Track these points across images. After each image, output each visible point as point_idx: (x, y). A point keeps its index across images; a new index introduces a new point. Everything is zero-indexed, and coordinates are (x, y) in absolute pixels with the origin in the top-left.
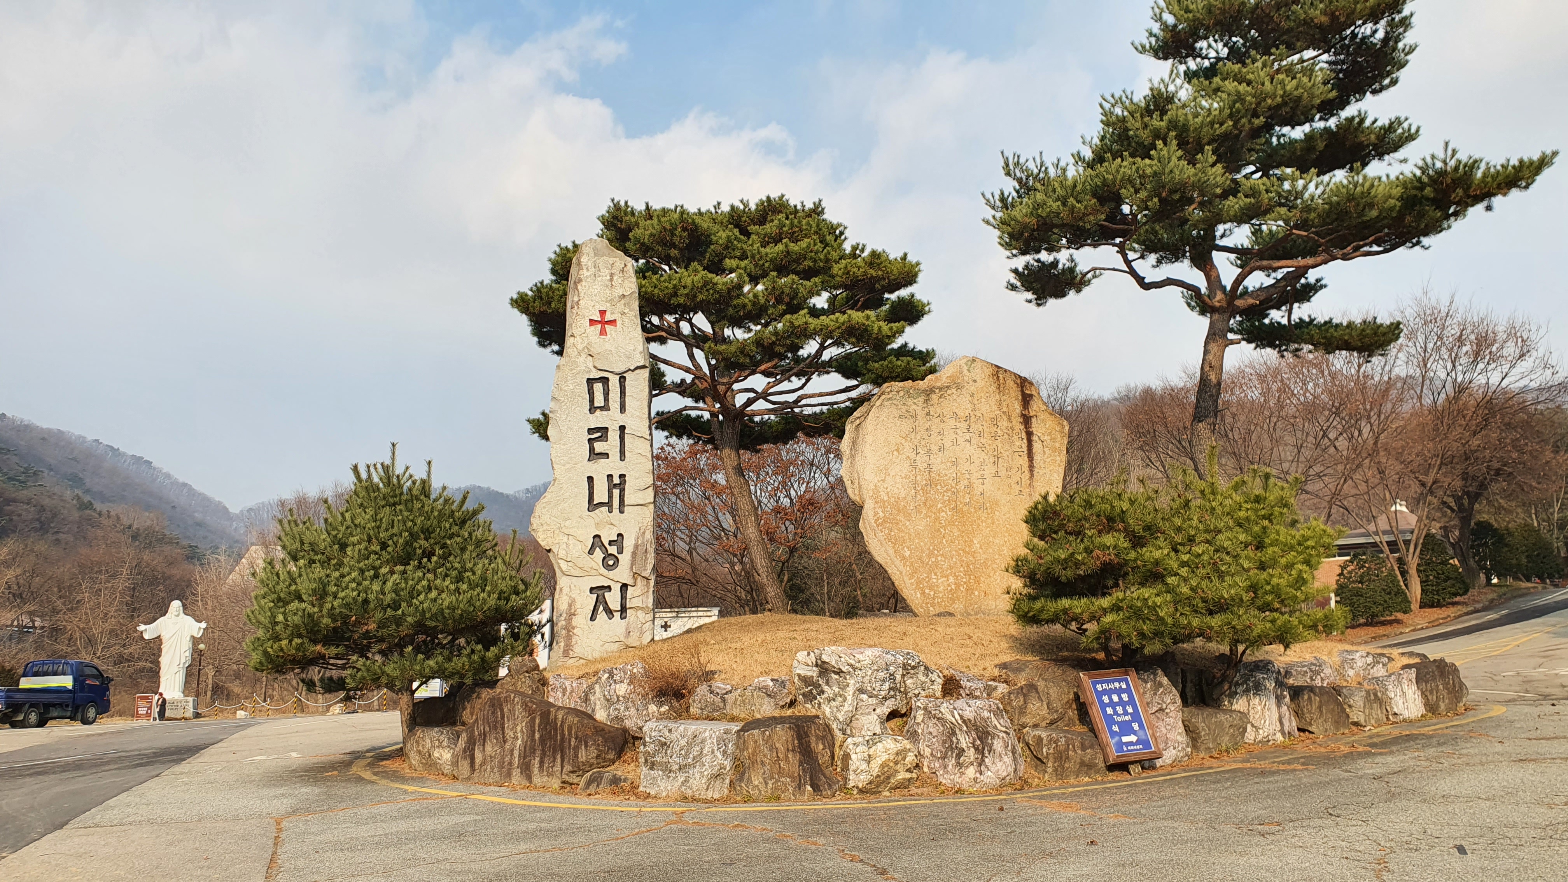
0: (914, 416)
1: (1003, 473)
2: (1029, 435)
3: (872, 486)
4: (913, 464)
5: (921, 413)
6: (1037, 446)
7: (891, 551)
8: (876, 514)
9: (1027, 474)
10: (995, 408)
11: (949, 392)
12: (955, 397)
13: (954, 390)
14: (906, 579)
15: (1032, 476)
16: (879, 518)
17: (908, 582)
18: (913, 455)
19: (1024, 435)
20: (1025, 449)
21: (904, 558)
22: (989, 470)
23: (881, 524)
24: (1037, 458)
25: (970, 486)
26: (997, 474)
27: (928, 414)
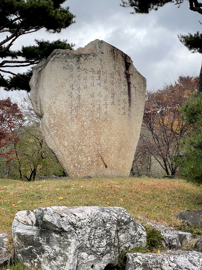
0: (72, 69)
1: (116, 102)
2: (129, 83)
3: (47, 106)
4: (71, 95)
5: (75, 67)
6: (133, 90)
7: (58, 142)
8: (50, 121)
9: (128, 104)
10: (112, 68)
11: (89, 57)
12: (92, 60)
13: (92, 57)
14: (65, 158)
15: (130, 105)
16: (51, 124)
17: (66, 160)
18: (70, 90)
19: (126, 83)
20: (127, 90)
21: (65, 146)
22: (109, 101)
23: (52, 127)
24: (133, 96)
25: (99, 108)
26: (113, 103)
27: (79, 68)
